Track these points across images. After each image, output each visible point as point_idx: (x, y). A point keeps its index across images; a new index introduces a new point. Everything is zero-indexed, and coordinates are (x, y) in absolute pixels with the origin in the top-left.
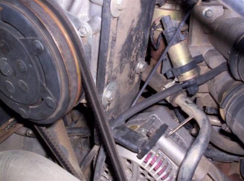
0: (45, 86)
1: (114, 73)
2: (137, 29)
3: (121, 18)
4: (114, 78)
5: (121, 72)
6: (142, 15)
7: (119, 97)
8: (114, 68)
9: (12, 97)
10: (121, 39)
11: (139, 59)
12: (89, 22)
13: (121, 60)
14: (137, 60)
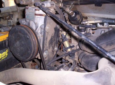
0: (28, 48)
1: (47, 48)
2: (54, 37)
3: (49, 32)
4: (47, 50)
5: (49, 49)
6: (55, 33)
7: (49, 57)
8: (47, 46)
9: (18, 53)
10: (49, 38)
11: (55, 47)
12: (41, 33)
13: (49, 45)
14: (55, 46)
